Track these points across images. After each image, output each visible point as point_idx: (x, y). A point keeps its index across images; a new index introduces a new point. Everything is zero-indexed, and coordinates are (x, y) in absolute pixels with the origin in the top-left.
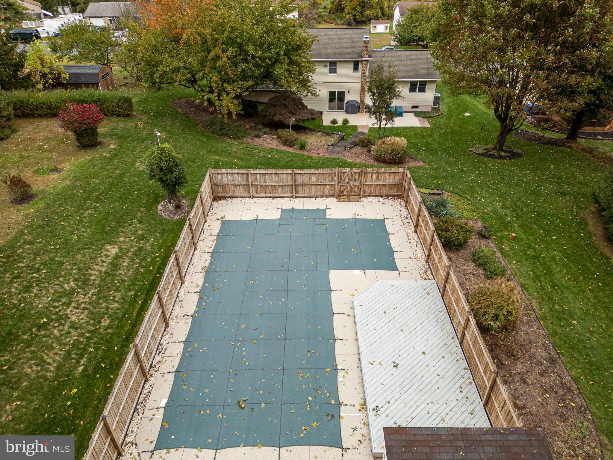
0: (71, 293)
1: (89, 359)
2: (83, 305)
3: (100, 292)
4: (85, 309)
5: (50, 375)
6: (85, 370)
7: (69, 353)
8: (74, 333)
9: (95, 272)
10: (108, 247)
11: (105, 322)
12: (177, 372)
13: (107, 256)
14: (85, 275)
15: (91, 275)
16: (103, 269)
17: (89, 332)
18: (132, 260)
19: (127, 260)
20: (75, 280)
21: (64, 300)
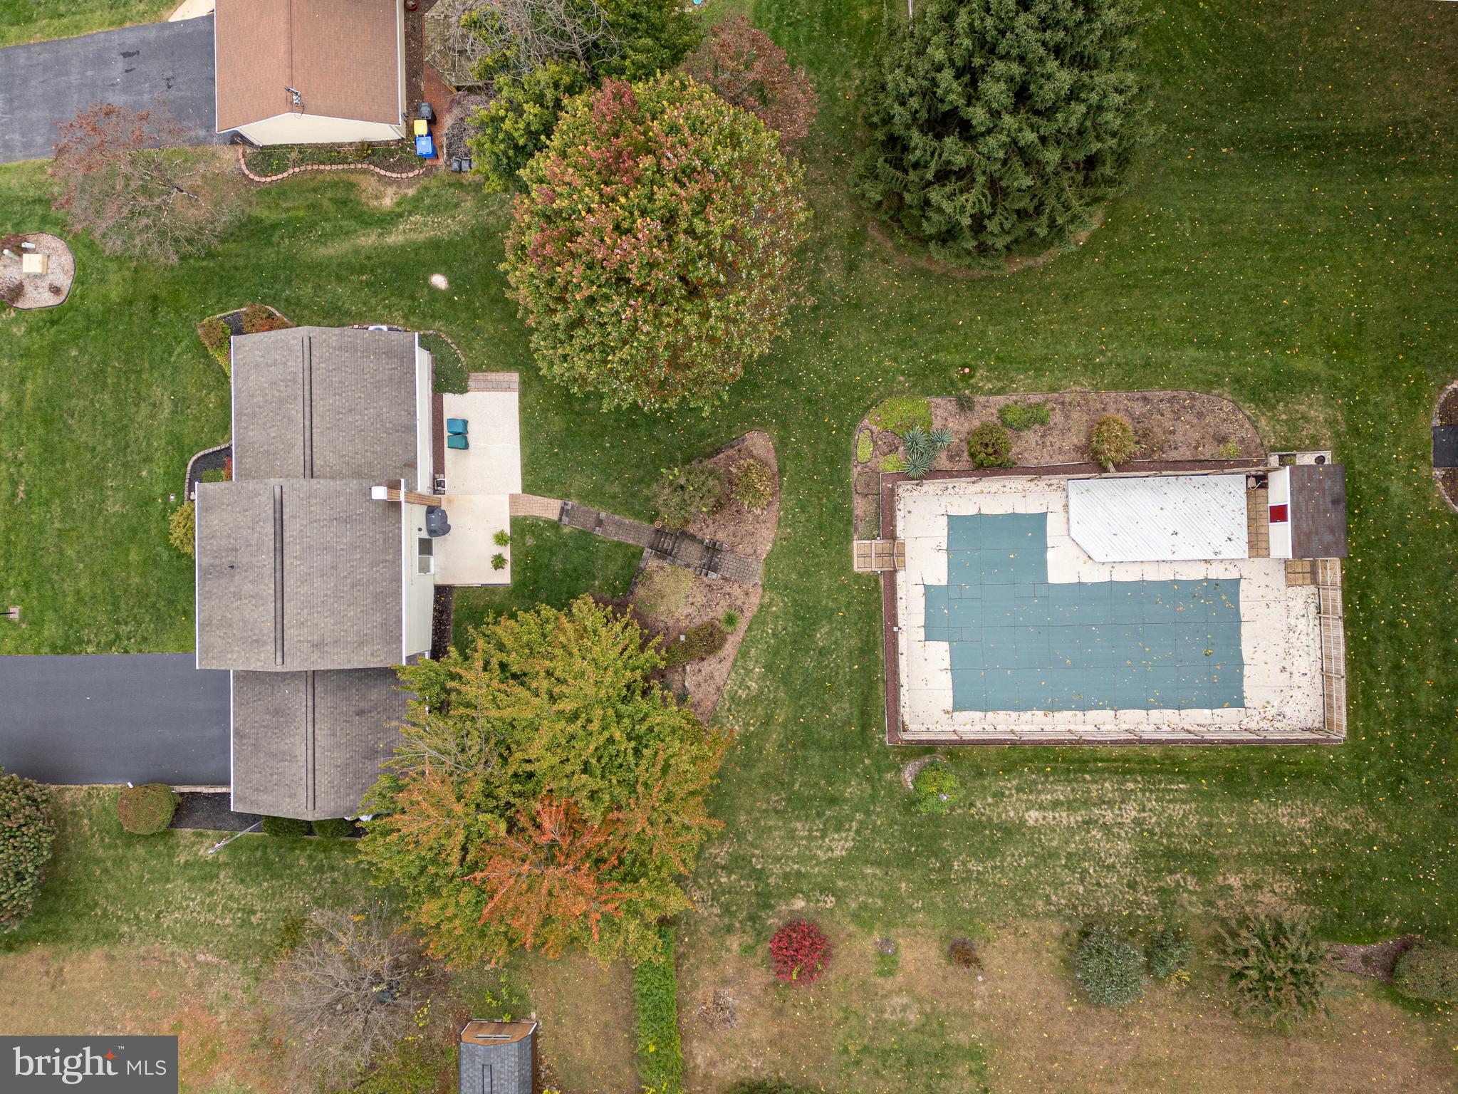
0: (1106, 828)
1: (1171, 783)
2: (1117, 812)
3: (1095, 805)
4: (1120, 809)
5: (1194, 806)
6: (1182, 782)
7: (1169, 801)
8: (1149, 806)
9: (1072, 819)
10: (1031, 822)
11: (1130, 786)
12: (1179, 709)
13: (1044, 818)
14: (1079, 827)
15: (1077, 822)
16: (1064, 815)
17: (1144, 795)
18: (1039, 792)
19: (1043, 797)
20: (1088, 832)
21: (1116, 830)
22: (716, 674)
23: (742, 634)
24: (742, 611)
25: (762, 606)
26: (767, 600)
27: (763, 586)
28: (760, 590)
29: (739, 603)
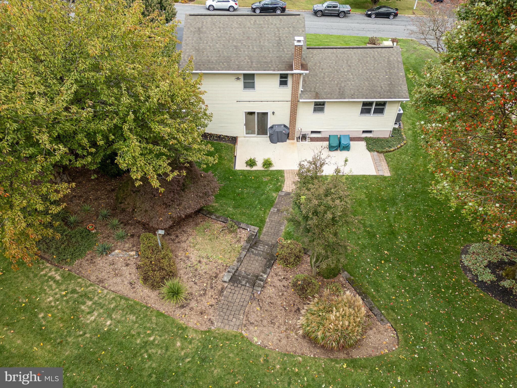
22: (119, 279)
23: (157, 306)
24: (182, 307)
25: (185, 329)
26: (191, 335)
27: (209, 331)
28: (204, 328)
29: (193, 304)
